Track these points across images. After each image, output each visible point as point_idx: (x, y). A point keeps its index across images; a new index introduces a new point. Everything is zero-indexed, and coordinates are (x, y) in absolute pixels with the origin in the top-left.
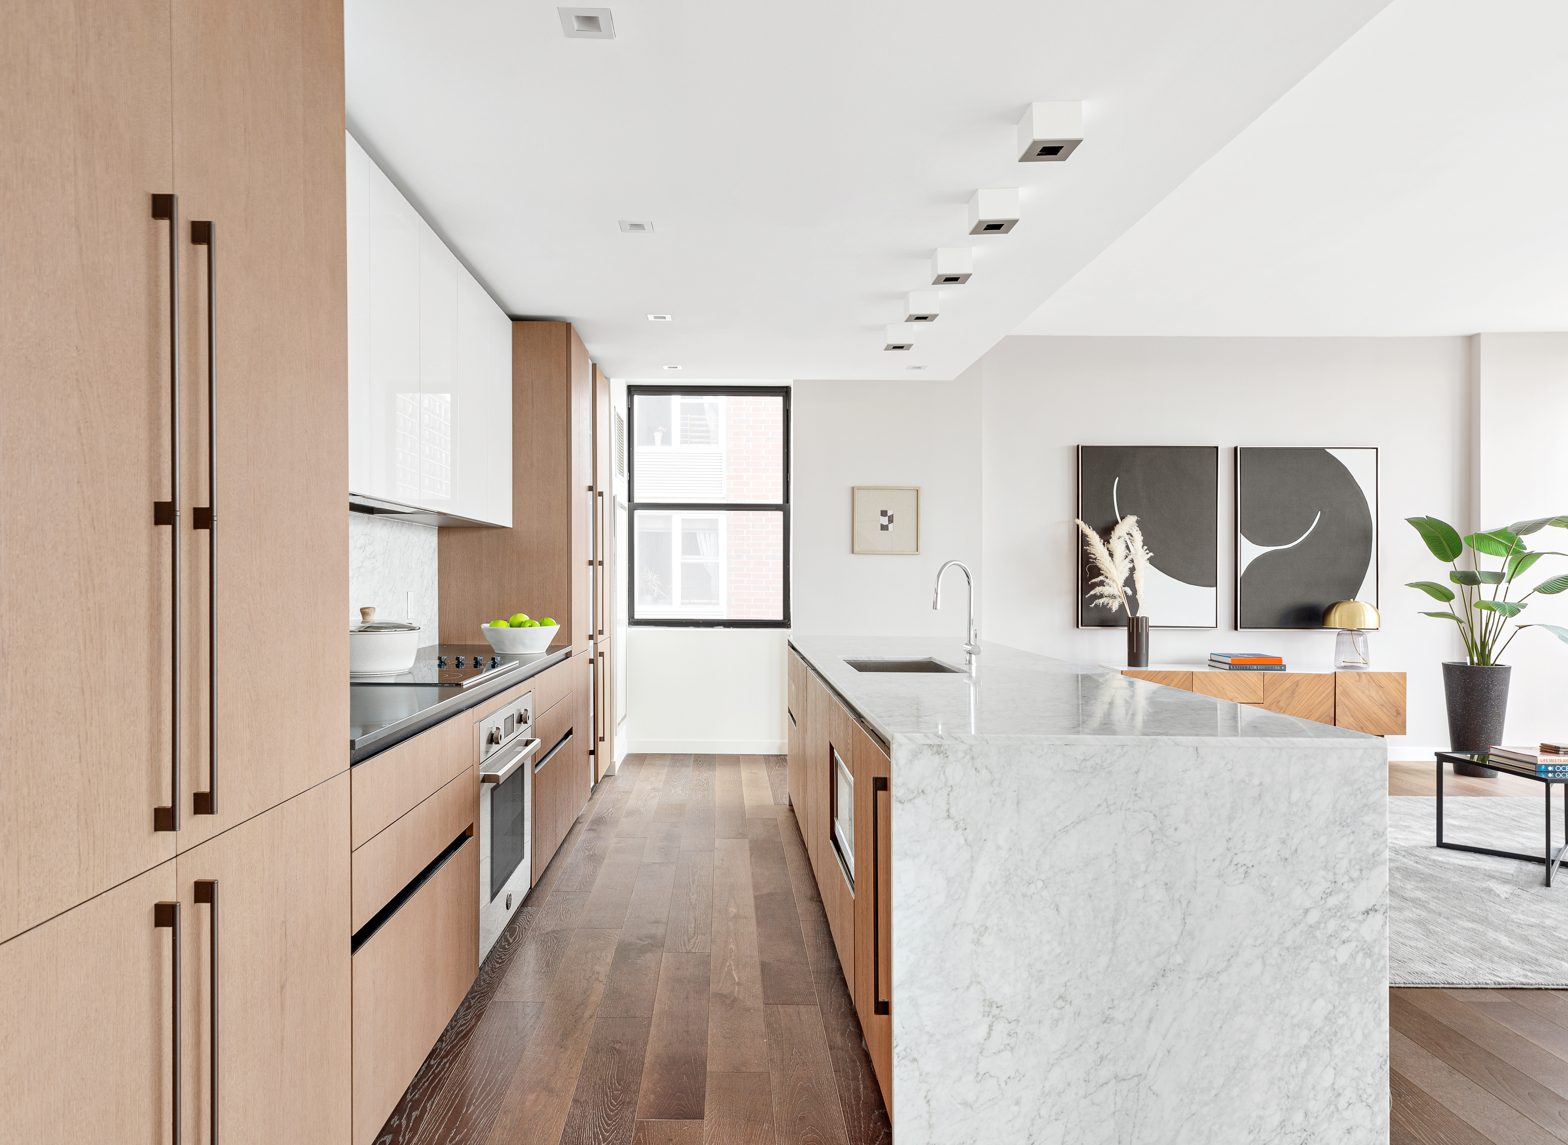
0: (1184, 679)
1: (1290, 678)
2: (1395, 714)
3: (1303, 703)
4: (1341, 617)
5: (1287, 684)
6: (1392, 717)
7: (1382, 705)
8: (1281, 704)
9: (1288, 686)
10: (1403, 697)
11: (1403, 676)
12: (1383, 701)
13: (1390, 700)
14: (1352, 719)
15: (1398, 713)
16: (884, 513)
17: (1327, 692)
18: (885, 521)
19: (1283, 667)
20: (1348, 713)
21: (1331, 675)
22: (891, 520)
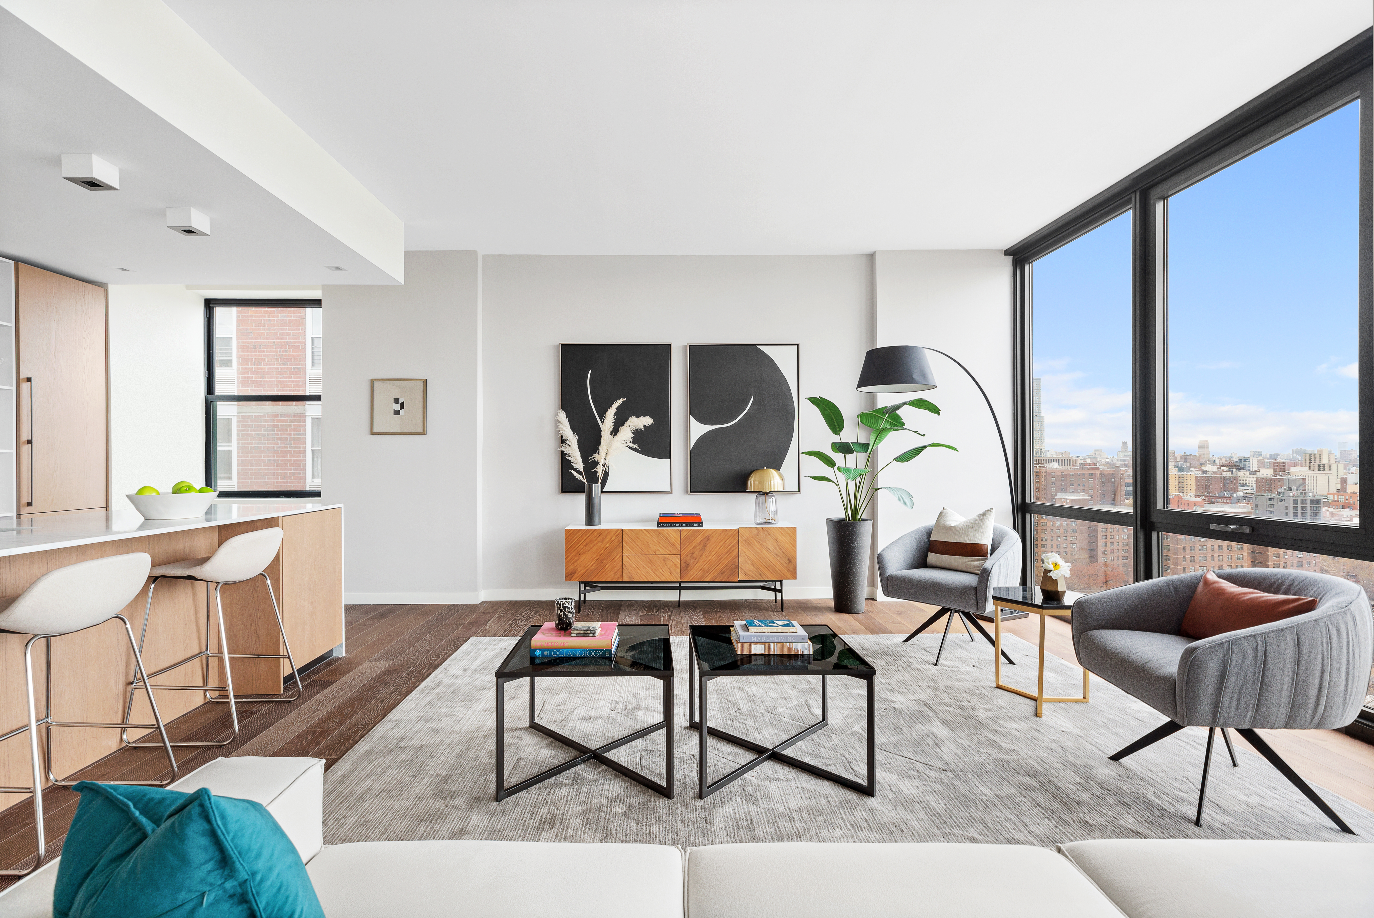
0: (615, 535)
1: (703, 533)
2: (787, 562)
3: (713, 554)
4: (754, 481)
5: (700, 538)
6: (784, 564)
7: (776, 555)
8: (695, 555)
9: (701, 539)
10: (793, 548)
11: (794, 530)
12: (778, 551)
13: (784, 551)
14: (752, 567)
15: (790, 561)
16: (396, 401)
17: (733, 544)
18: (397, 407)
19: (700, 524)
20: (749, 562)
21: (736, 530)
22: (402, 406)
